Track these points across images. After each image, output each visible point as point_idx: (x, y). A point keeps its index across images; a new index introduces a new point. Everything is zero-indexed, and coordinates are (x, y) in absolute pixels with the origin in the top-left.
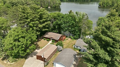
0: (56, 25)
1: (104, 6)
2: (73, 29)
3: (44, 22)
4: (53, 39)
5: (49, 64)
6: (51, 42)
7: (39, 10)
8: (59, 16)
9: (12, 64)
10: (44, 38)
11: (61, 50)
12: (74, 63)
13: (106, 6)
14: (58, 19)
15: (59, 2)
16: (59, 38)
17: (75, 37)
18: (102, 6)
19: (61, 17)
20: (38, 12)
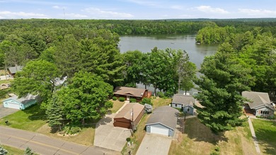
0: (133, 72)
1: (207, 43)
2: (164, 79)
3: (114, 67)
4: (131, 97)
5: (138, 131)
6: (127, 102)
7: (107, 47)
8: (137, 57)
9: (74, 137)
10: (114, 97)
11: (151, 112)
12: (178, 126)
13: (209, 42)
14: (135, 62)
15: (115, 36)
16: (142, 94)
17: (168, 92)
18: (202, 42)
19: (141, 58)
20: (107, 50)
